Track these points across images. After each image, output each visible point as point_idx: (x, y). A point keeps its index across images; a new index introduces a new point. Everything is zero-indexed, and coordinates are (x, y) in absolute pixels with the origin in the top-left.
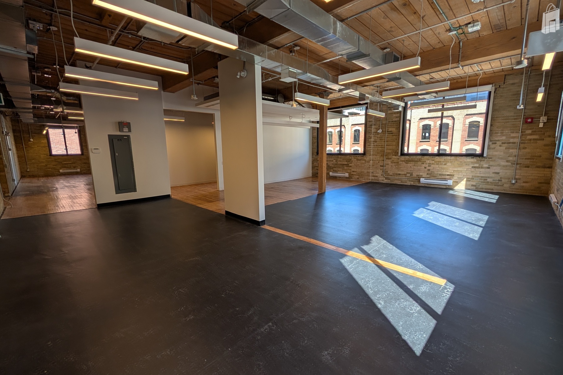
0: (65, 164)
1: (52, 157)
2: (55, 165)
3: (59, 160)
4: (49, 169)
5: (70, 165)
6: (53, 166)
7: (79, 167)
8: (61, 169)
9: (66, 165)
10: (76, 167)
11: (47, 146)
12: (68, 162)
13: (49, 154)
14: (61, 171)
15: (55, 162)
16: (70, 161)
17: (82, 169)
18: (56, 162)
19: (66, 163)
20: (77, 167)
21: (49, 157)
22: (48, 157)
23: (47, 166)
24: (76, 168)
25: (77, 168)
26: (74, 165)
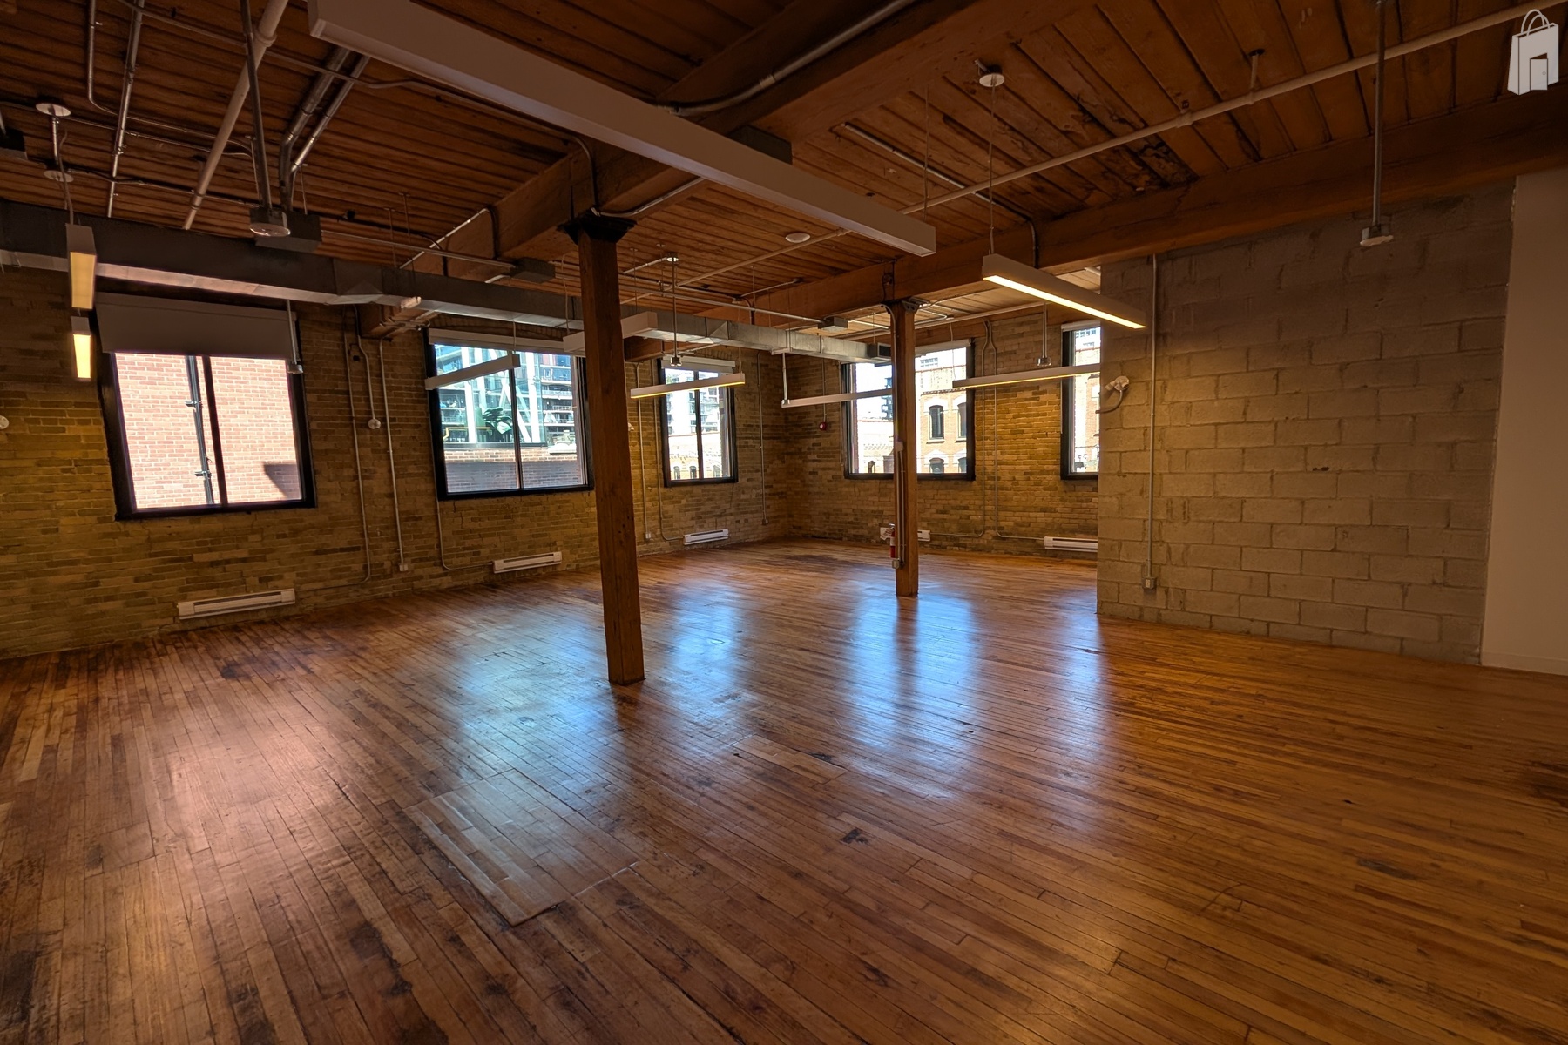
0: (213, 564)
1: (133, 527)
2: (148, 578)
3: (171, 546)
4: (104, 606)
5: (239, 566)
6: (137, 580)
7: (290, 577)
8: (184, 599)
9: (216, 573)
10: (270, 579)
11: (99, 462)
12: (227, 555)
13: (114, 510)
14: (186, 608)
15: (151, 556)
16: (238, 548)
17: (305, 587)
18: (155, 555)
19: (215, 556)
20: (281, 577)
21: (114, 526)
22: (108, 527)
23: (97, 584)
24: (271, 584)
25: (278, 583)
26: (260, 567)
